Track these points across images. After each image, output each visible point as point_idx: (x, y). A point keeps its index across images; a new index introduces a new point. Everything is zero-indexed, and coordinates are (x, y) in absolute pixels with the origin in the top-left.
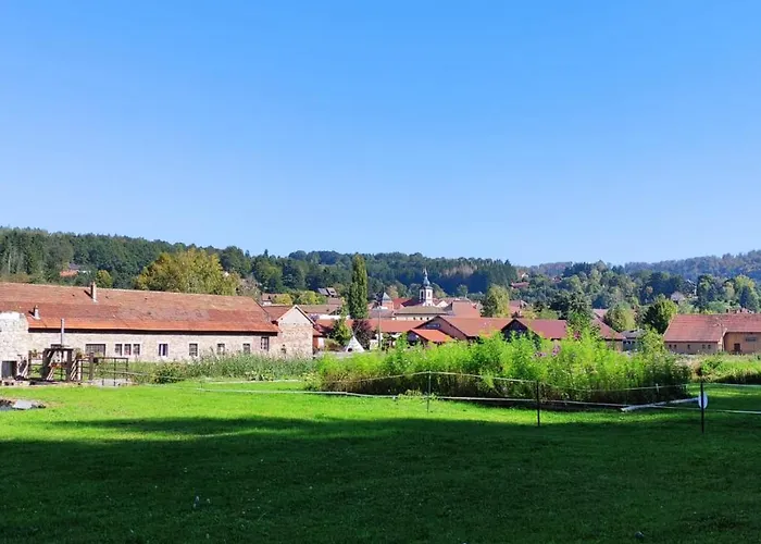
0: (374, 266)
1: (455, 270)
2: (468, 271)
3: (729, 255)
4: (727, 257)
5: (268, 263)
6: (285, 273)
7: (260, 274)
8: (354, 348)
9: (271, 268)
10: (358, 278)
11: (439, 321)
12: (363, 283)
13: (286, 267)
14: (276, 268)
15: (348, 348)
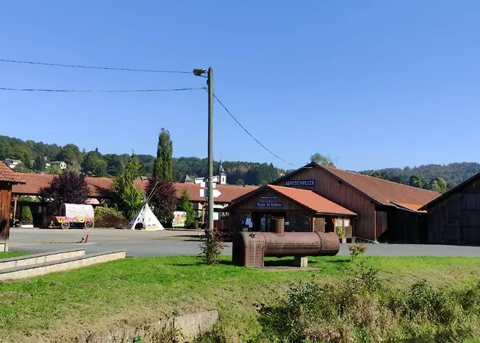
0: (178, 165)
1: (235, 169)
2: (244, 170)
3: (408, 167)
4: (407, 169)
5: (96, 157)
6: (110, 165)
7: (90, 164)
8: (146, 223)
9: (99, 161)
10: (163, 153)
11: (312, 174)
12: (168, 160)
13: (110, 161)
14: (103, 161)
15: (136, 222)
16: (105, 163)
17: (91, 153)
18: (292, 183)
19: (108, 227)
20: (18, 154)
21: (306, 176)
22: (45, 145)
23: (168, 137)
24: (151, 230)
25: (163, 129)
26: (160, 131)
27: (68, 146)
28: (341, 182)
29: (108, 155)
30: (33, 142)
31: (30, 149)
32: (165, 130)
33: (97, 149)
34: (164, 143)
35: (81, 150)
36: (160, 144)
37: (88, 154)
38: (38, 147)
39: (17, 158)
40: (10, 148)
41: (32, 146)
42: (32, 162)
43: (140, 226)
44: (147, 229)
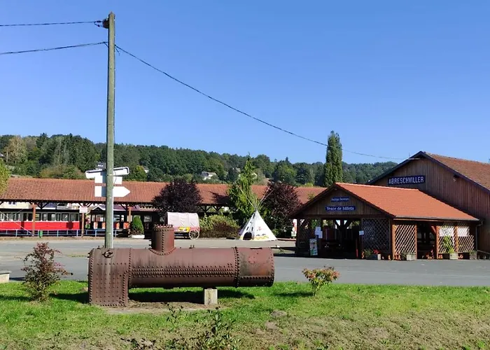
5: (286, 166)
6: (298, 174)
7: (279, 174)
8: (255, 233)
9: (289, 170)
10: (332, 158)
11: (421, 168)
12: (337, 164)
13: (299, 169)
14: (292, 170)
15: (245, 232)
16: (295, 172)
17: (281, 163)
18: (396, 180)
19: (218, 236)
20: (213, 166)
21: (413, 171)
22: (239, 158)
23: (337, 141)
24: (260, 240)
25: (332, 132)
26: (330, 134)
27: (260, 157)
28: (457, 176)
29: (298, 164)
30: (229, 155)
31: (225, 161)
32: (335, 133)
33: (287, 159)
34: (333, 147)
35: (272, 160)
36: (329, 148)
37: (278, 163)
38: (233, 160)
39: (212, 170)
40: (206, 162)
41: (228, 158)
42: (226, 173)
43: (248, 236)
44: (255, 240)
